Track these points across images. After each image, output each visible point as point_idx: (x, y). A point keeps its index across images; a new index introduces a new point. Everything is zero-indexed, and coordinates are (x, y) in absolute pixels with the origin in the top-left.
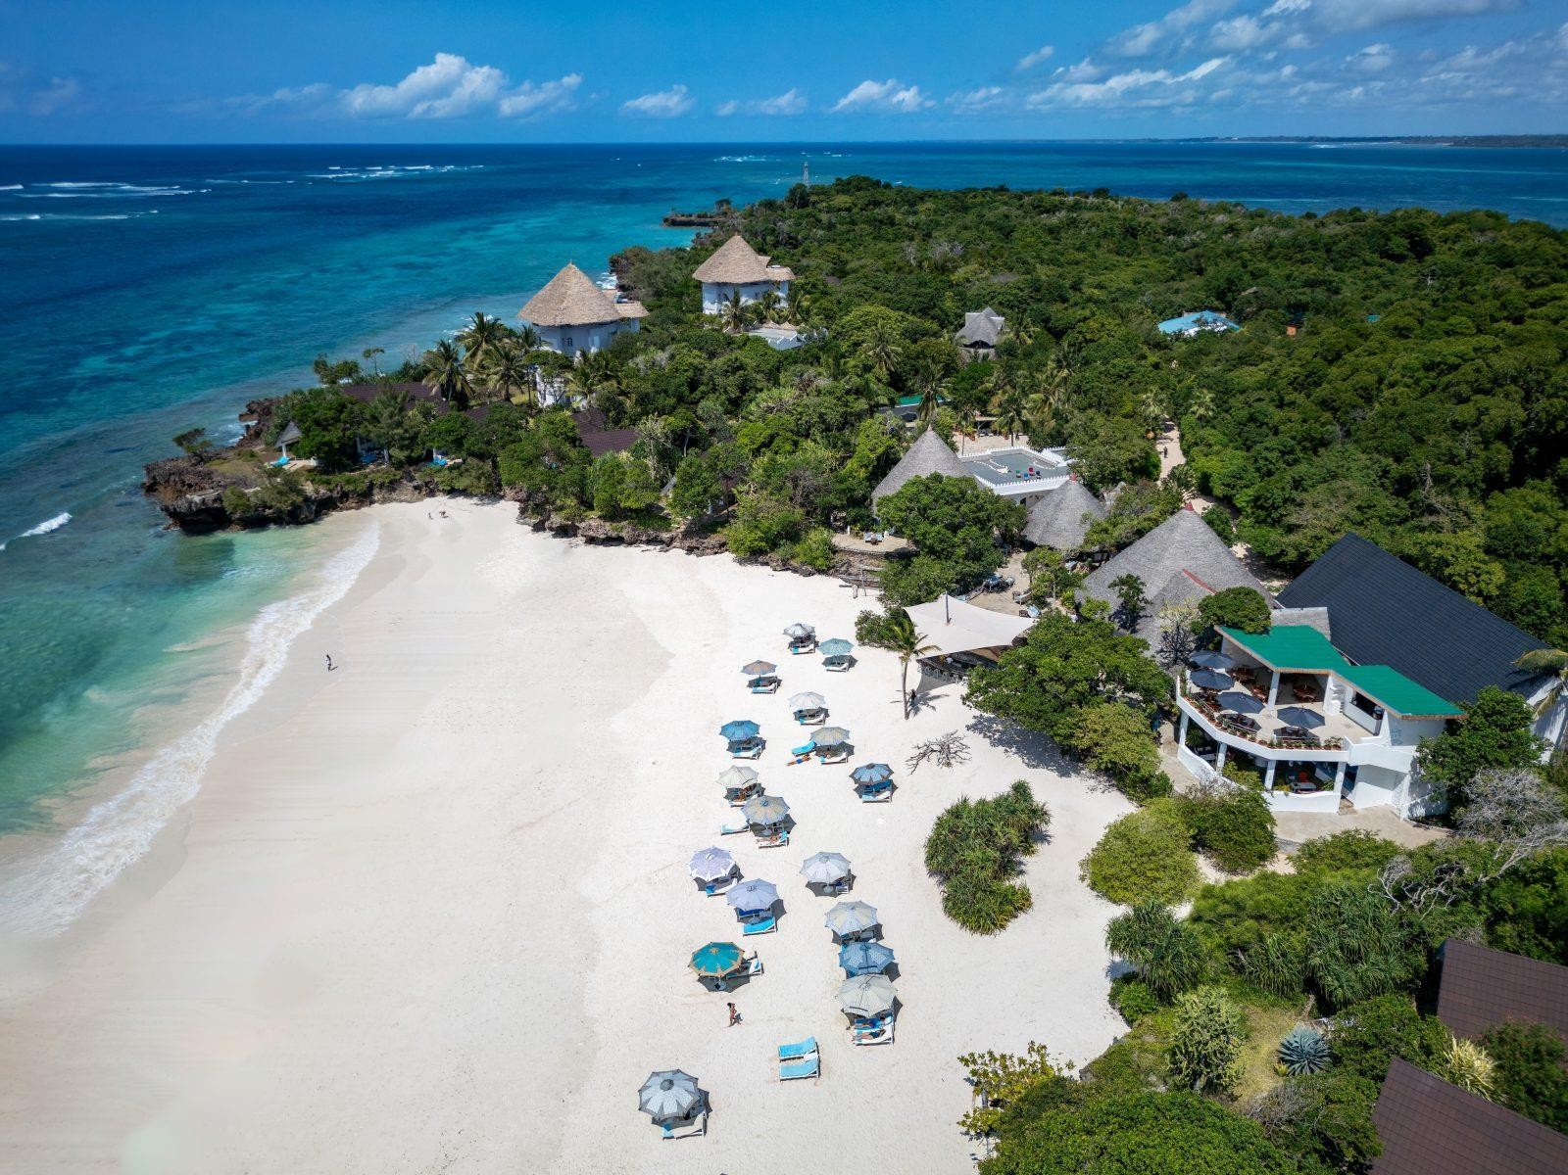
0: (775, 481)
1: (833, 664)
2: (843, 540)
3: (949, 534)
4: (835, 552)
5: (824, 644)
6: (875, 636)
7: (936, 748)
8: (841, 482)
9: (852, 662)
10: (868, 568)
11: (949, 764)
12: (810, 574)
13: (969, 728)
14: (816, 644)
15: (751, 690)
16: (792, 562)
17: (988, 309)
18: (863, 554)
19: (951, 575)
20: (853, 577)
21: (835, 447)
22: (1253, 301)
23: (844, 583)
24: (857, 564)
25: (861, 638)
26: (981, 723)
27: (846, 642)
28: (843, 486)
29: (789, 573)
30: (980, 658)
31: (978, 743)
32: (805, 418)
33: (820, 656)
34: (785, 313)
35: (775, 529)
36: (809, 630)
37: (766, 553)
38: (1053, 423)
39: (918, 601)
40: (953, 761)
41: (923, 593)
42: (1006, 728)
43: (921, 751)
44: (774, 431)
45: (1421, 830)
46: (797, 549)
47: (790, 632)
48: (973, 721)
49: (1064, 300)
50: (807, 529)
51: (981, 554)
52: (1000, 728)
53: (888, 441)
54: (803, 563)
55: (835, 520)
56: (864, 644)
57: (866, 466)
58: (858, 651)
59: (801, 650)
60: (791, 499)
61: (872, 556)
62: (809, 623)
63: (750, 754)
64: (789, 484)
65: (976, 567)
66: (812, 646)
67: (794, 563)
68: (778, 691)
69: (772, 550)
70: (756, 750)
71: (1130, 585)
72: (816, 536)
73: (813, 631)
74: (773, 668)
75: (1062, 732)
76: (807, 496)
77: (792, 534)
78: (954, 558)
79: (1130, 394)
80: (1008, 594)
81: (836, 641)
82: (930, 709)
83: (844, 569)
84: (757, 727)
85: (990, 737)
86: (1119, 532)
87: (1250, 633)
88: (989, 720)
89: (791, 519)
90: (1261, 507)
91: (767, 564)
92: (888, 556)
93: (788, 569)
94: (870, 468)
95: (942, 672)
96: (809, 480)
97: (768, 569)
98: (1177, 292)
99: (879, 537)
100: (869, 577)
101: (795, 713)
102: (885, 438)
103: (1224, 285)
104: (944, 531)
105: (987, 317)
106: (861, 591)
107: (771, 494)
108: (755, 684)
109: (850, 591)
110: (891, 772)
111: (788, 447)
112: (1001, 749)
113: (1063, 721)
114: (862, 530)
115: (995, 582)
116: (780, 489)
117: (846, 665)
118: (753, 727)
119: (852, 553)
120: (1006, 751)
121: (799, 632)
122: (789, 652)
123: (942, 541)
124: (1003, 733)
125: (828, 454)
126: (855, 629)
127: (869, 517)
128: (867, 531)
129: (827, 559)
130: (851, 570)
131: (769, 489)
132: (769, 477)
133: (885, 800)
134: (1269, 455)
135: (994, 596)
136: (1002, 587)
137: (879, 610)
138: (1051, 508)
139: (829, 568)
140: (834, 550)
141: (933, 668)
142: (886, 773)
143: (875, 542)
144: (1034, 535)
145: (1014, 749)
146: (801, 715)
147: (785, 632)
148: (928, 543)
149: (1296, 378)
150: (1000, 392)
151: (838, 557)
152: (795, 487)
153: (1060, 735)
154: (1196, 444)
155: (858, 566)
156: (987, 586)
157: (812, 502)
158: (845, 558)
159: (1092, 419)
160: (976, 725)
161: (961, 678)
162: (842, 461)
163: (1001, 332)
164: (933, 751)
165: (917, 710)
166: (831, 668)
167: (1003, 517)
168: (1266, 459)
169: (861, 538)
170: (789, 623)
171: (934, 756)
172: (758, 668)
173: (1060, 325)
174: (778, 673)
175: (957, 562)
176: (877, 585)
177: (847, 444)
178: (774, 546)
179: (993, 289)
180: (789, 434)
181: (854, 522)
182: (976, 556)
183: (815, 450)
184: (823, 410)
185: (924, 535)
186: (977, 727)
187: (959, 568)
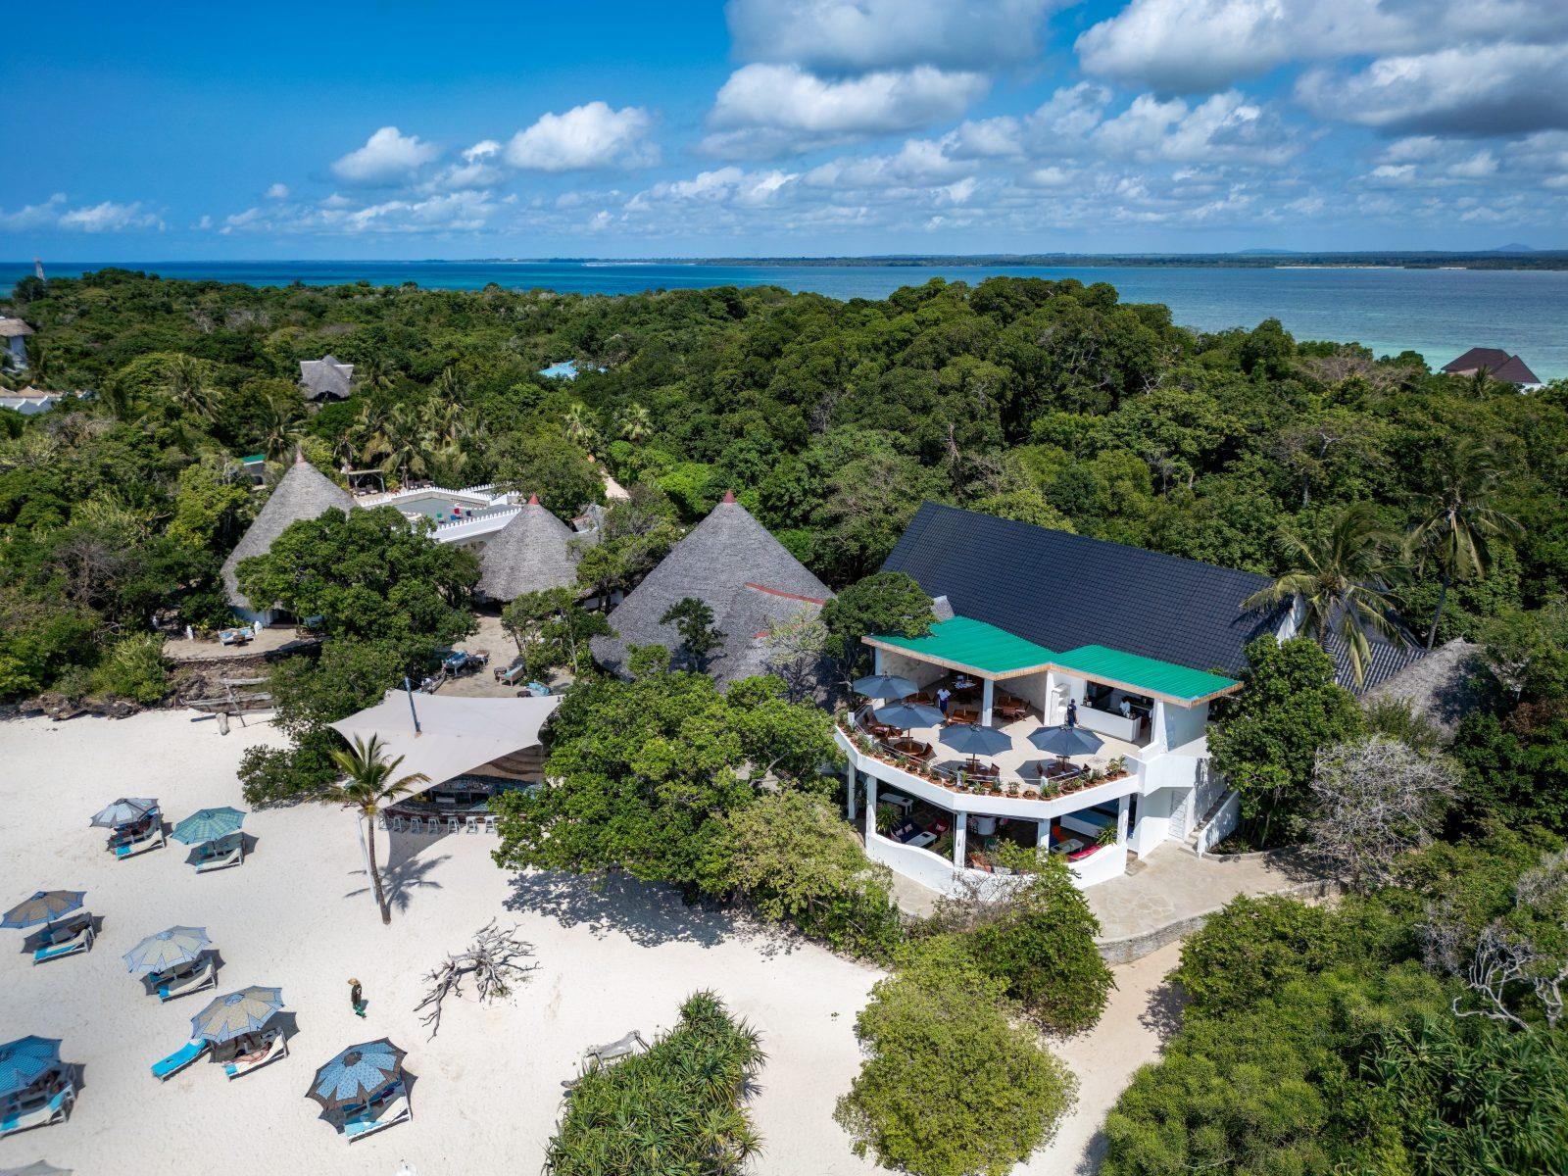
0: (29, 568)
1: (209, 857)
2: (184, 648)
3: (376, 596)
4: (171, 668)
5: (182, 826)
6: (281, 786)
7: (463, 965)
8: (161, 555)
9: (248, 844)
10: (238, 682)
11: (503, 991)
12: (130, 712)
13: (509, 905)
14: (166, 829)
15: (33, 956)
16: (89, 699)
17: (328, 357)
18: (224, 662)
19: (395, 659)
20: (216, 701)
21: (139, 505)
22: (623, 344)
23: (197, 714)
24: (216, 680)
25: (256, 797)
26: (528, 890)
27: (230, 810)
28: (167, 561)
29: (88, 718)
30: (485, 779)
31: (537, 928)
32: (76, 477)
33: (178, 849)
34: (24, 376)
35: (45, 649)
36: (145, 806)
37: (34, 693)
38: (464, 458)
39: (353, 709)
40: (507, 981)
41: (359, 694)
42: (574, 886)
43: (441, 980)
44: (17, 493)
45: (1230, 863)
46: (97, 675)
47: (107, 819)
48: (510, 892)
49: (419, 350)
50: (111, 641)
51: (435, 621)
52: (563, 888)
53: (229, 493)
54: (112, 697)
55: (161, 622)
56: (262, 807)
57: (203, 529)
58: (254, 822)
59: (134, 848)
60: (70, 595)
61: (241, 662)
62: (141, 793)
63: (45, 1113)
64: (61, 570)
65: (429, 642)
66: (157, 835)
67: (95, 700)
68: (97, 942)
69: (46, 686)
70: (58, 1099)
71: (692, 614)
72: (128, 651)
73: (156, 807)
74: (77, 898)
75: (714, 867)
76: (101, 585)
77: (82, 652)
78: (394, 632)
79: (544, 423)
80: (488, 673)
81: (208, 814)
82: (431, 890)
83: (192, 692)
84: (54, 1044)
85: (553, 912)
86: (625, 557)
87: (914, 637)
88: (538, 880)
89: (76, 625)
90: (774, 509)
91: (40, 712)
92: (271, 657)
93: (84, 713)
94: (210, 532)
95: (425, 820)
96: (97, 557)
97: (44, 721)
98: (536, 346)
99: (246, 632)
100: (245, 696)
101: (144, 980)
102: (226, 489)
103: (586, 334)
104: (365, 592)
105: (330, 363)
106: (234, 721)
107: (28, 592)
108: (37, 944)
109: (214, 726)
110: (400, 1054)
111: (50, 516)
112: (583, 927)
113: (707, 848)
114: (214, 627)
115: (461, 662)
116: (44, 580)
117: (237, 853)
118: (43, 1050)
119: (205, 664)
120: (594, 929)
121: (126, 815)
122: (111, 859)
123: (365, 610)
124: (572, 896)
125: (126, 517)
126: (241, 784)
127: (221, 606)
128: (224, 628)
129: (158, 680)
130: (207, 691)
131: (22, 585)
132: (18, 564)
133: (401, 1119)
134: (749, 456)
135: (465, 682)
136: (472, 666)
137: (281, 741)
138: (512, 547)
139: (166, 696)
140: (171, 666)
141: (407, 817)
142: (389, 1062)
143: (242, 642)
144: (496, 588)
145: (604, 921)
146: (159, 983)
147: (96, 822)
148: (342, 617)
149: (734, 381)
150: (377, 434)
151: (179, 675)
152: (75, 574)
153: (710, 875)
154: (643, 466)
155: (217, 680)
156: (450, 670)
157: (112, 595)
158: (193, 674)
159: (519, 441)
160: (520, 895)
161: (462, 821)
162: (158, 527)
163: (353, 381)
164: (461, 972)
165: (403, 900)
166: (206, 866)
167: (447, 565)
168: (746, 461)
169: (216, 639)
170: (101, 804)
171: (468, 981)
172: (42, 909)
173: (425, 370)
174: (90, 907)
175: (399, 639)
176: (264, 706)
177: (158, 499)
178: (49, 679)
179: (325, 341)
180: (50, 498)
181: (197, 617)
182: (427, 624)
183: (102, 512)
184: (109, 461)
185: (333, 605)
186: (524, 898)
187: (403, 647)
